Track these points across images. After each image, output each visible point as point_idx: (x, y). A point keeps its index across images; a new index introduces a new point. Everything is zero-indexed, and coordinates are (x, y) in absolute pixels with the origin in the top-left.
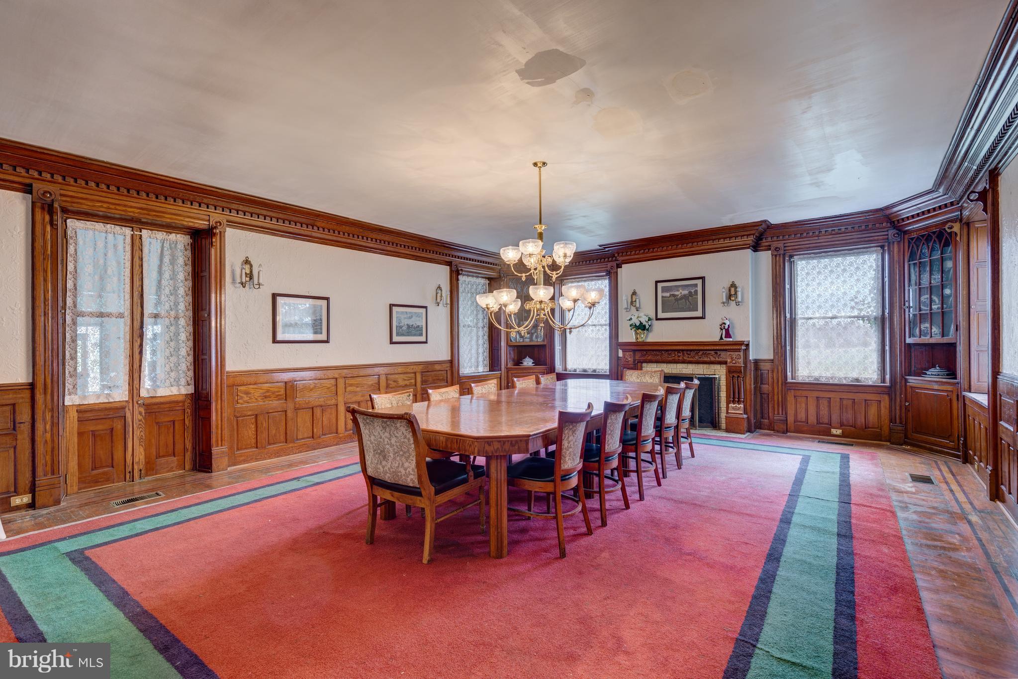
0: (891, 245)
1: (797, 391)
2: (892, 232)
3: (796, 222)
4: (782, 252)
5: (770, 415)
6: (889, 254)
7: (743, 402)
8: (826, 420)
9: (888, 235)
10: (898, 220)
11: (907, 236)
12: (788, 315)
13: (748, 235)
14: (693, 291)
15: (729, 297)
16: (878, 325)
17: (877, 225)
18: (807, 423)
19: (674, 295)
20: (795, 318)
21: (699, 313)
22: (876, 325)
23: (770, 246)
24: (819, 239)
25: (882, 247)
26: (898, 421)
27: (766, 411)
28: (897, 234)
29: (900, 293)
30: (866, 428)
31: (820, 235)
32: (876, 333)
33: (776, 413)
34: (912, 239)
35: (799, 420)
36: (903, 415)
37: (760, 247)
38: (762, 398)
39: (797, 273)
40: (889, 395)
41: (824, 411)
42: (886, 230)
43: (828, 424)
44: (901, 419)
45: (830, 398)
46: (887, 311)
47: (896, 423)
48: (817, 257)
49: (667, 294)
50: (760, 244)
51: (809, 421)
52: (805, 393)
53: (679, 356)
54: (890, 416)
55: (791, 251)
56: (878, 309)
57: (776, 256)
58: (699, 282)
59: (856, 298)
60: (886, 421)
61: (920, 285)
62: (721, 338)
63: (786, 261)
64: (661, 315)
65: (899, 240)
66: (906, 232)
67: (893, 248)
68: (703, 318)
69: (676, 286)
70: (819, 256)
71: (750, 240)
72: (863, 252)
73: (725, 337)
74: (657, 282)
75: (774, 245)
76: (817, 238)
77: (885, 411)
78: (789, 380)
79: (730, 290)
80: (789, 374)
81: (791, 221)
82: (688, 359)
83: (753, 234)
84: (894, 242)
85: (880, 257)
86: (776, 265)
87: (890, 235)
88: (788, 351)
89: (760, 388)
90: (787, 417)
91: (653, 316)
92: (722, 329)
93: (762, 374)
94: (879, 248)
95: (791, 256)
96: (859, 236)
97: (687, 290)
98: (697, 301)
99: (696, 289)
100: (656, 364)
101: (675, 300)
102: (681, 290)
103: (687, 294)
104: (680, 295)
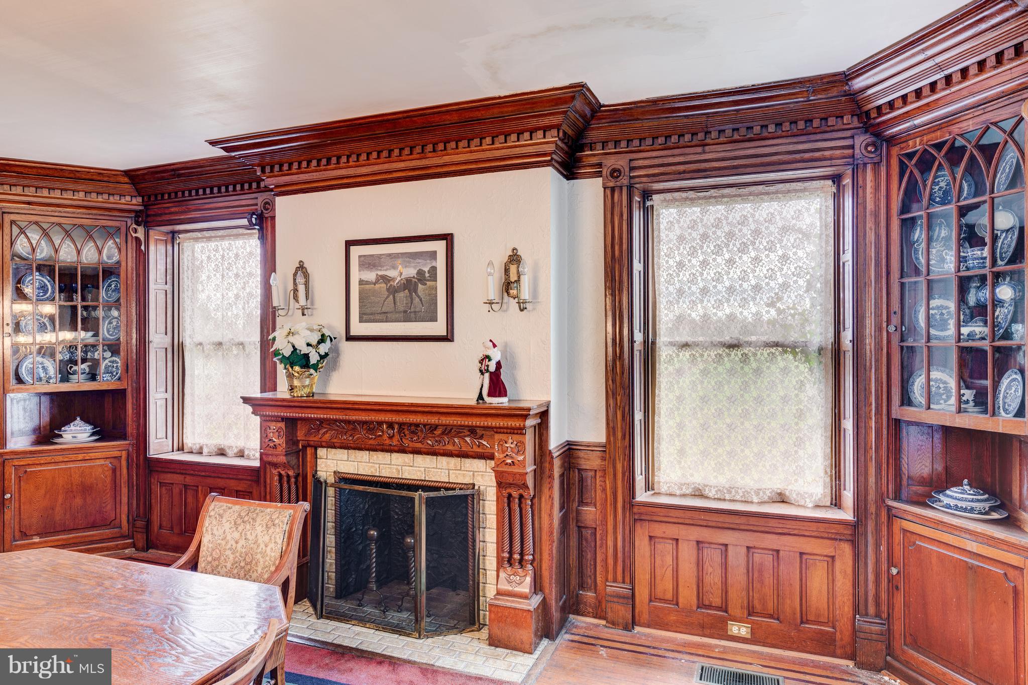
0: (860, 171)
1: (656, 525)
2: (861, 140)
3: (655, 102)
4: (625, 181)
5: (599, 579)
6: (855, 195)
7: (532, 562)
8: (717, 601)
9: (852, 147)
10: (879, 108)
11: (895, 151)
12: (639, 337)
13: (545, 129)
14: (426, 269)
15: (508, 286)
16: (826, 366)
17: (832, 121)
18: (677, 604)
19: (385, 279)
20: (654, 343)
21: (438, 328)
22: (822, 367)
23: (600, 165)
24: (704, 152)
25: (836, 179)
26: (871, 610)
27: (589, 571)
28: (874, 144)
29: (878, 290)
30: (802, 622)
31: (708, 141)
32: (822, 387)
33: (610, 577)
34: (910, 156)
35: (660, 595)
36: (884, 596)
37: (579, 168)
38: (581, 536)
39: (659, 236)
40: (854, 542)
41: (713, 577)
42: (848, 133)
43: (719, 609)
44: (877, 604)
45: (726, 545)
46: (847, 336)
47: (867, 615)
48: (699, 198)
49: (371, 276)
50: (579, 160)
51: (681, 600)
52: (672, 531)
53: (391, 438)
54: (854, 595)
55: (644, 179)
56: (826, 329)
57: (613, 190)
58: (440, 247)
59: (780, 299)
60: (846, 609)
61: (928, 275)
62: (480, 397)
63: (635, 206)
64: (358, 329)
65: (876, 160)
66: (892, 141)
67: (865, 180)
68: (448, 338)
69: (390, 255)
70: (705, 198)
71: (549, 142)
72: (796, 191)
73: (490, 395)
74: (349, 244)
75: (610, 162)
76: (699, 149)
77: (843, 585)
78: (642, 496)
79: (507, 271)
80: (640, 479)
81: (644, 98)
82: (411, 444)
83: (558, 127)
84: (865, 164)
85: (831, 203)
86: (612, 214)
87: (857, 146)
88: (637, 423)
89: (578, 512)
90: (633, 589)
91: (340, 329)
92: (482, 373)
93: (582, 480)
94: (830, 182)
95: (647, 195)
96: (791, 148)
97: (415, 267)
98: (436, 296)
99: (434, 264)
100: (346, 451)
101: (388, 290)
102: (400, 267)
103: (414, 277)
104: (399, 279)
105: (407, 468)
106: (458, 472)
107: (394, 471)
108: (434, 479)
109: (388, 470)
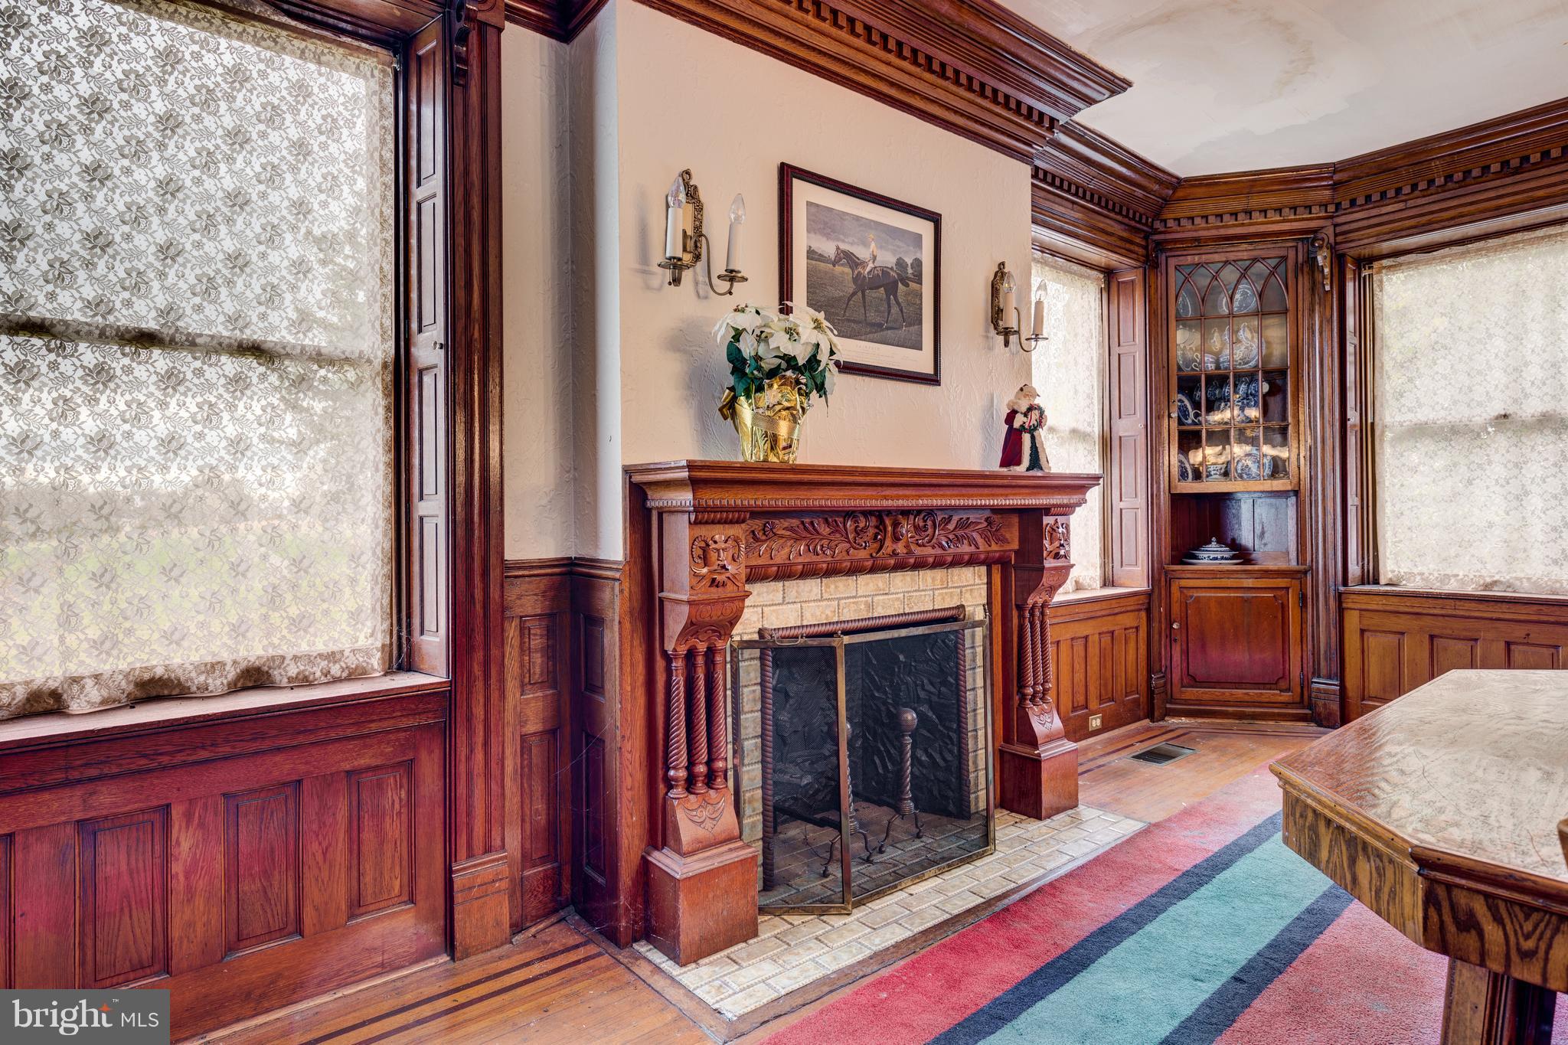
14: (909, 261)
19: (851, 260)
21: (923, 361)
25: (1107, 274)
26: (1159, 666)
30: (1125, 696)
36: (1163, 651)
40: (1148, 610)
44: (1160, 660)
47: (1158, 671)
49: (827, 247)
54: (1148, 658)
58: (925, 230)
60: (1144, 672)
68: (934, 379)
69: (858, 218)
74: (789, 171)
77: (1143, 650)
79: (994, 289)
97: (894, 252)
98: (921, 309)
99: (918, 256)
100: (780, 584)
101: (855, 280)
102: (873, 245)
103: (892, 269)
104: (871, 265)
105: (881, 598)
106: (944, 591)
107: (863, 607)
108: (916, 610)
109: (853, 607)
